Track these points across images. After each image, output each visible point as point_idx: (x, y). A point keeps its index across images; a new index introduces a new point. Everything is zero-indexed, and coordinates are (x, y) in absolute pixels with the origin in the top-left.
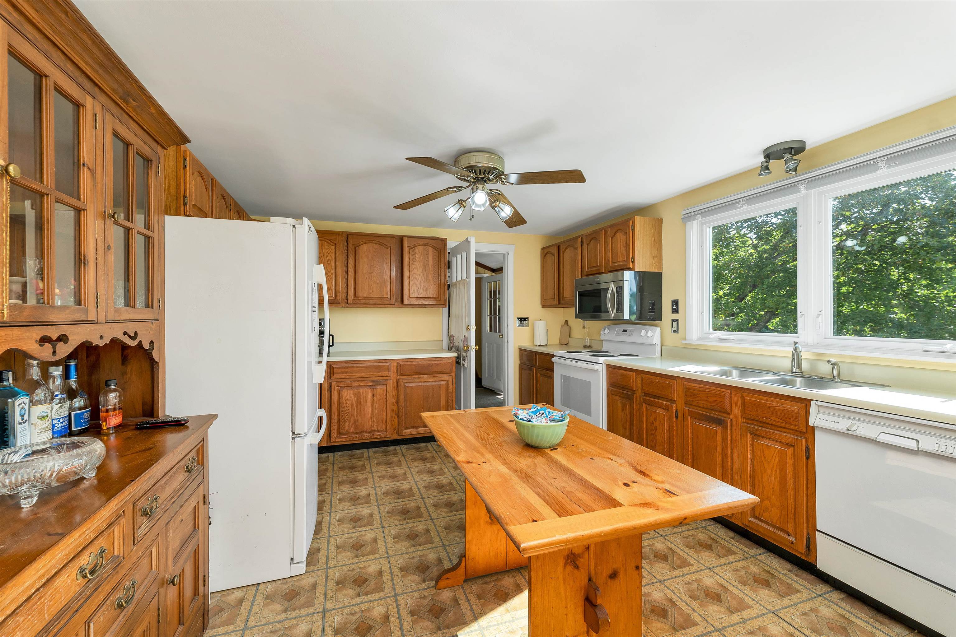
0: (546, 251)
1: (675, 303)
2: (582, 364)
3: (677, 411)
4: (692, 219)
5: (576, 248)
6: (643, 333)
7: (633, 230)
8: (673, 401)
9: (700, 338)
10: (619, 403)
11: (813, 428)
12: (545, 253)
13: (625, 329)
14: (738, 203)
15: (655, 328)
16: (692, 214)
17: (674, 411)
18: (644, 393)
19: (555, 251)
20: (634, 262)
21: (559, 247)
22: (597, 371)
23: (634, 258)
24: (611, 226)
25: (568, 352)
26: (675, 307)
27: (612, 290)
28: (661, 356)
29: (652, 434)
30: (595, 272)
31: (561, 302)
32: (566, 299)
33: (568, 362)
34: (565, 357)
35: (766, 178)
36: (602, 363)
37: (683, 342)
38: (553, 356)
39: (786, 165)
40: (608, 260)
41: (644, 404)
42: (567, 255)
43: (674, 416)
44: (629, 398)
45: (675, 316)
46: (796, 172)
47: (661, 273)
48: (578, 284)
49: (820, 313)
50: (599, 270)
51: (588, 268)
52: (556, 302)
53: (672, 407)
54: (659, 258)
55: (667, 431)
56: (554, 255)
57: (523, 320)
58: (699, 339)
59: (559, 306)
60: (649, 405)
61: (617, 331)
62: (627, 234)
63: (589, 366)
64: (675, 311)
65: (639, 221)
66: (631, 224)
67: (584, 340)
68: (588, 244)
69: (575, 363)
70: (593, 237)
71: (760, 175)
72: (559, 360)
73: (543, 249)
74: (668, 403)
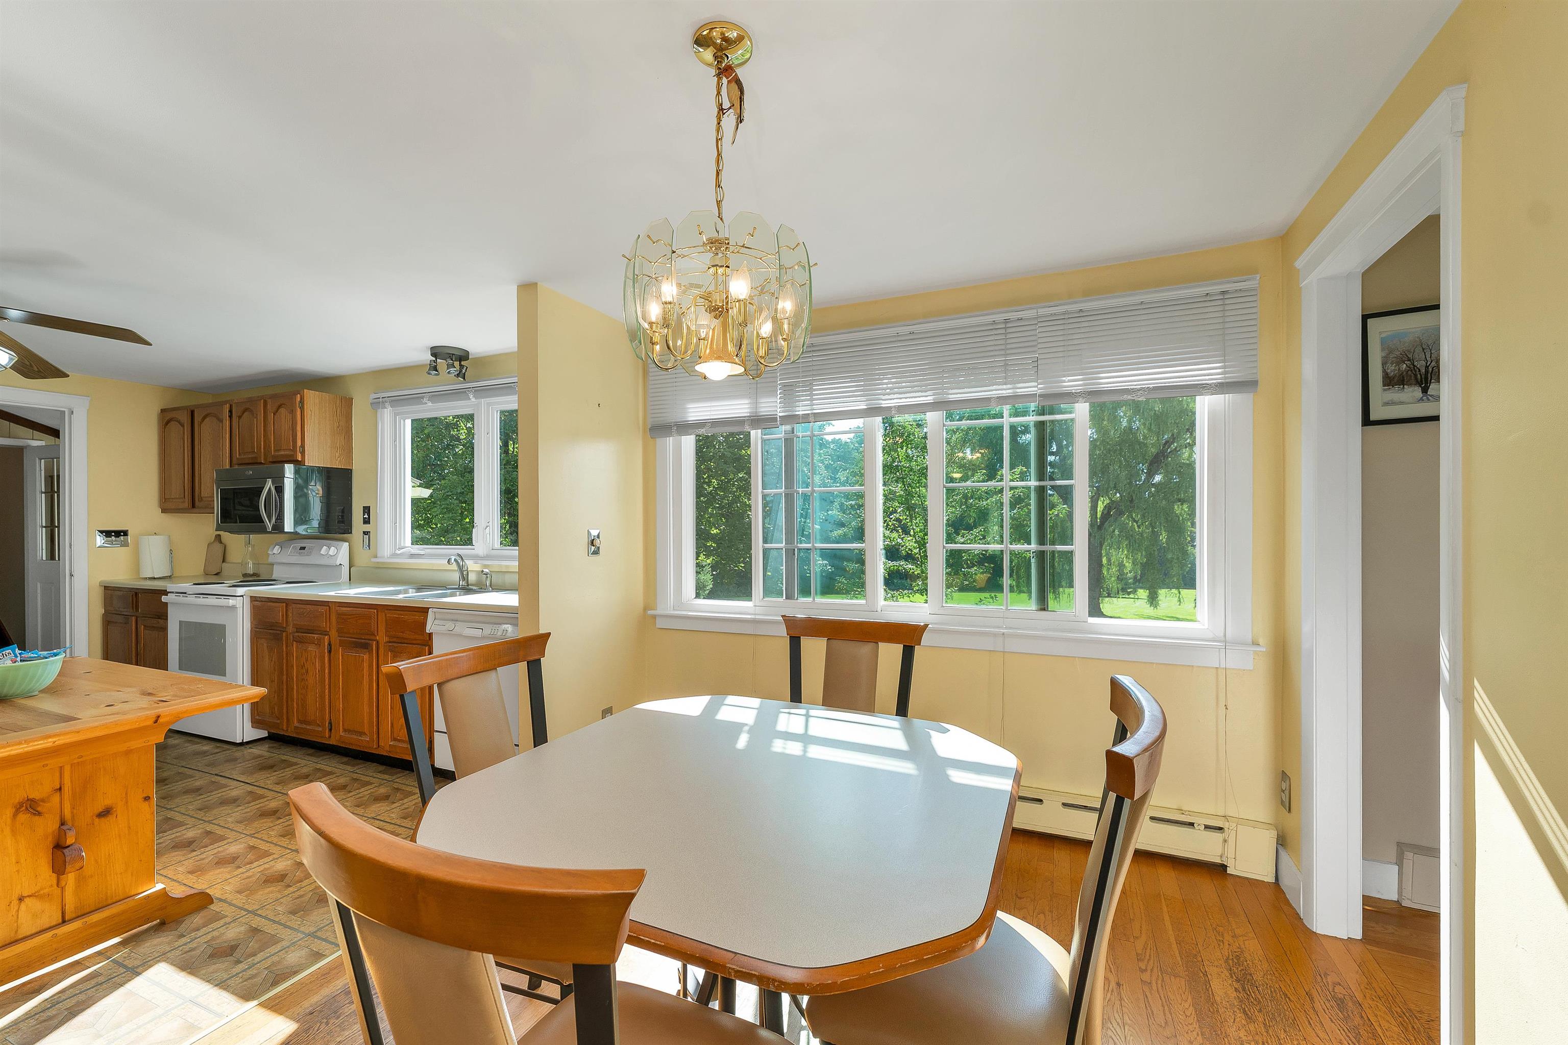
0: (169, 416)
1: (367, 510)
2: (212, 601)
3: (330, 644)
4: (381, 407)
5: (221, 421)
6: (324, 550)
7: (302, 408)
8: (325, 633)
9: (394, 555)
10: (265, 648)
11: (430, 635)
12: (167, 419)
13: (303, 545)
14: (423, 398)
15: (340, 543)
16: (381, 400)
17: (326, 644)
18: (297, 628)
19: (185, 418)
20: (303, 453)
21: (192, 413)
22: (234, 608)
23: (303, 446)
24: (274, 397)
25: (194, 584)
26: (366, 516)
27: (270, 488)
28: (350, 580)
29: (303, 679)
30: (251, 462)
31: (197, 503)
32: (204, 499)
33: (191, 599)
34: (185, 593)
35: (433, 378)
36: (242, 596)
37: (374, 560)
38: (166, 593)
39: (447, 369)
40: (270, 447)
41: (294, 643)
42: (206, 430)
43: (326, 651)
44: (277, 638)
45: (367, 528)
46: (464, 379)
47: (351, 470)
48: (222, 477)
49: (488, 525)
50: (256, 458)
51: (240, 454)
52: (187, 503)
53: (324, 639)
54: (348, 450)
55: (319, 671)
56: (183, 426)
57: (115, 534)
58: (392, 555)
59: (194, 510)
60: (300, 642)
61: (293, 548)
62: (292, 412)
63: (222, 602)
64: (367, 521)
65: (311, 397)
66: (298, 399)
67: (244, 564)
68: (240, 417)
69: (202, 601)
70: (248, 407)
71: (429, 374)
72: (176, 597)
73: (162, 410)
74: (320, 636)
